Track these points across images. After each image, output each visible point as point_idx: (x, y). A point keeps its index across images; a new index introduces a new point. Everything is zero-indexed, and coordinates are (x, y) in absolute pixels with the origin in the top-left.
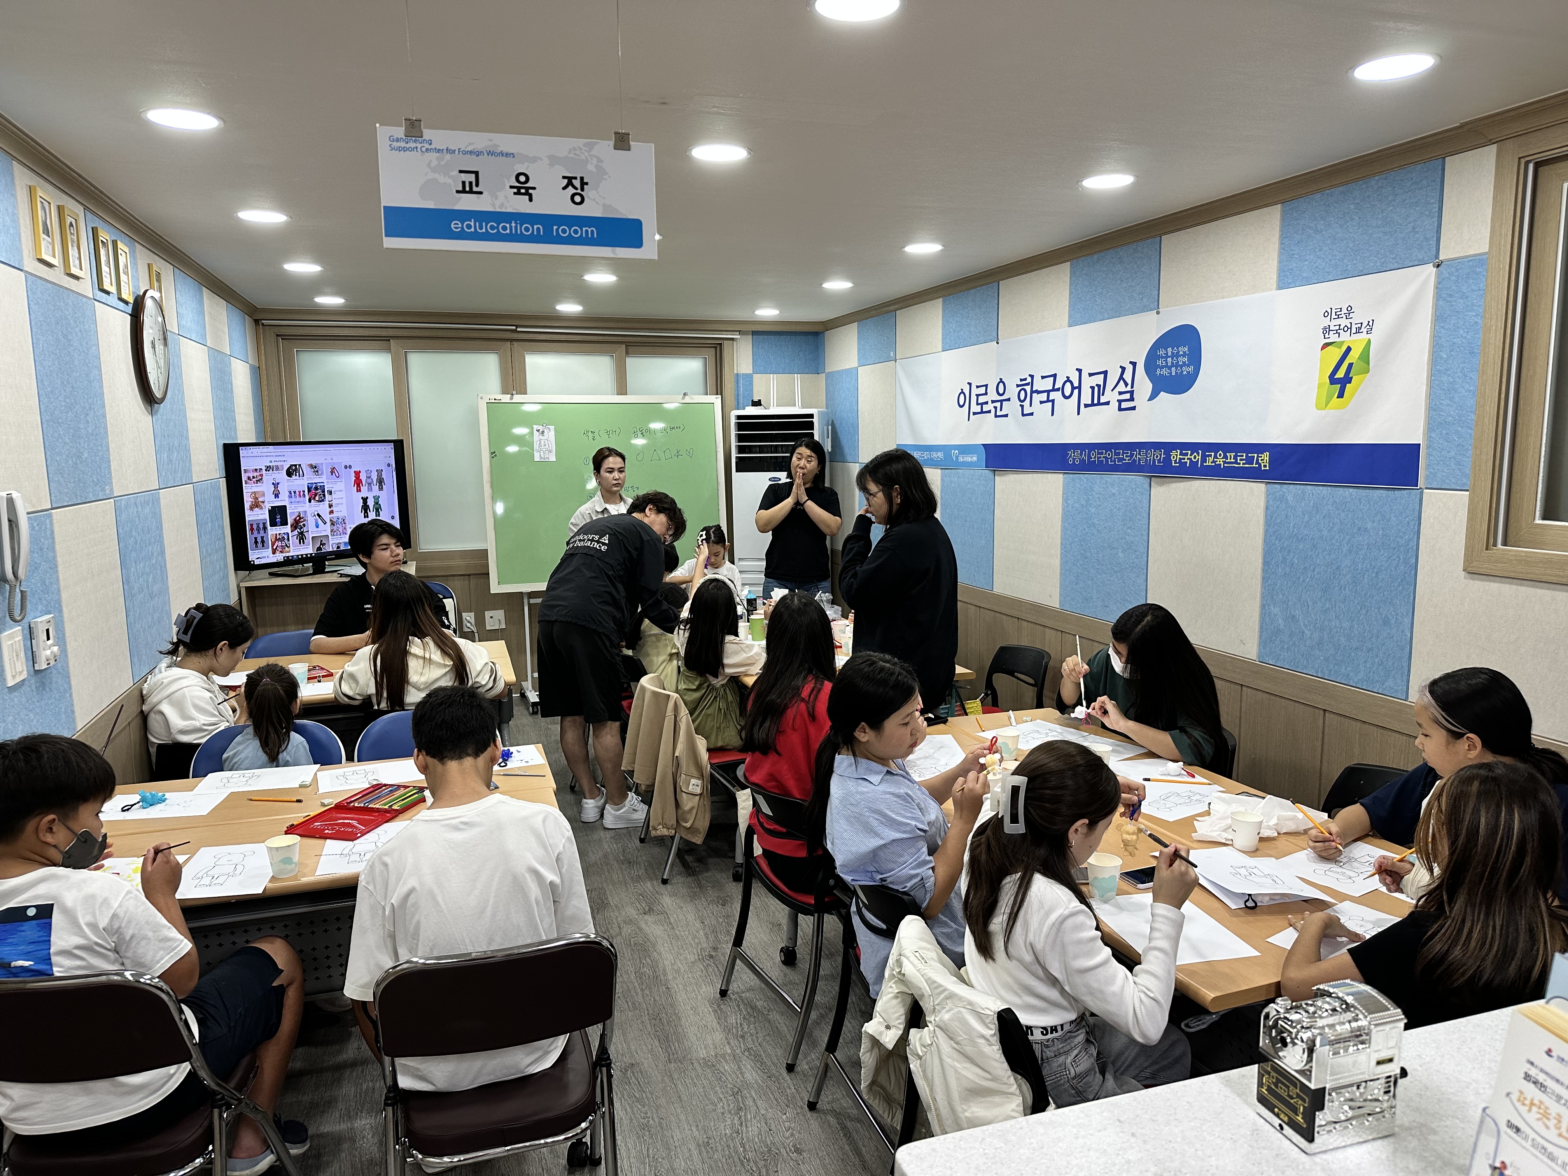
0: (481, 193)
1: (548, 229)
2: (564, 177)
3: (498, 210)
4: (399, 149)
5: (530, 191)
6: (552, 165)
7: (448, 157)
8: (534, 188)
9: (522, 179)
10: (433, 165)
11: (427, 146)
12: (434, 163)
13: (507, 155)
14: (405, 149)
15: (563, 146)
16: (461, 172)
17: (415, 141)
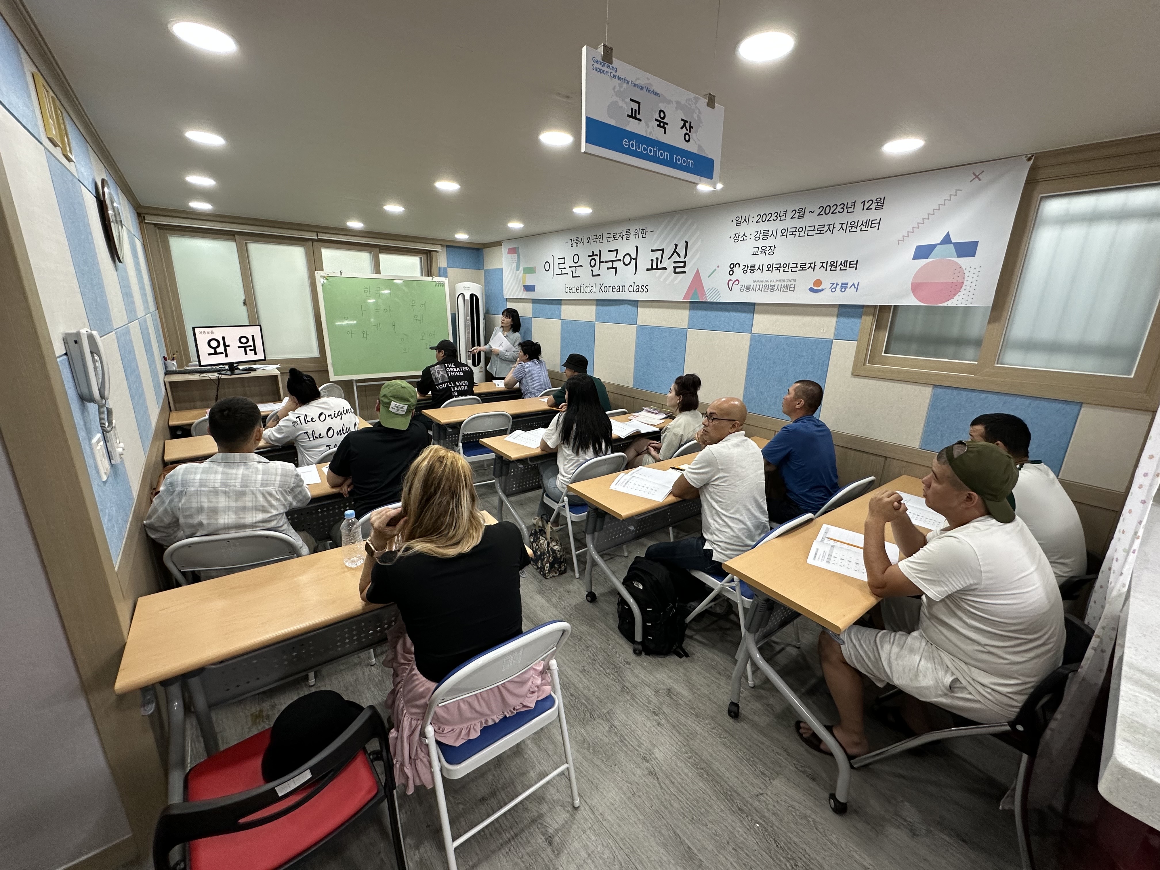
0: (640, 120)
1: (672, 157)
2: (682, 120)
3: (648, 136)
4: (598, 70)
5: (665, 126)
6: (677, 108)
7: (625, 85)
8: (667, 124)
9: (662, 115)
10: (616, 90)
11: (614, 72)
12: (617, 88)
13: (656, 94)
14: (602, 72)
15: (683, 95)
16: (631, 100)
17: (608, 66)
